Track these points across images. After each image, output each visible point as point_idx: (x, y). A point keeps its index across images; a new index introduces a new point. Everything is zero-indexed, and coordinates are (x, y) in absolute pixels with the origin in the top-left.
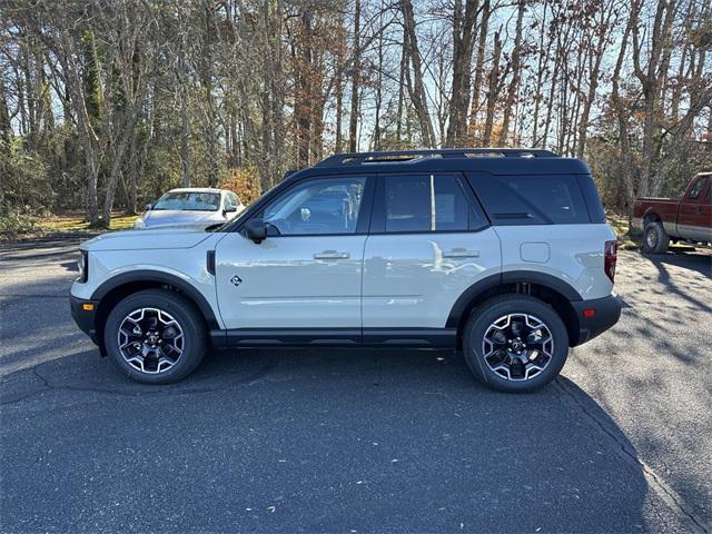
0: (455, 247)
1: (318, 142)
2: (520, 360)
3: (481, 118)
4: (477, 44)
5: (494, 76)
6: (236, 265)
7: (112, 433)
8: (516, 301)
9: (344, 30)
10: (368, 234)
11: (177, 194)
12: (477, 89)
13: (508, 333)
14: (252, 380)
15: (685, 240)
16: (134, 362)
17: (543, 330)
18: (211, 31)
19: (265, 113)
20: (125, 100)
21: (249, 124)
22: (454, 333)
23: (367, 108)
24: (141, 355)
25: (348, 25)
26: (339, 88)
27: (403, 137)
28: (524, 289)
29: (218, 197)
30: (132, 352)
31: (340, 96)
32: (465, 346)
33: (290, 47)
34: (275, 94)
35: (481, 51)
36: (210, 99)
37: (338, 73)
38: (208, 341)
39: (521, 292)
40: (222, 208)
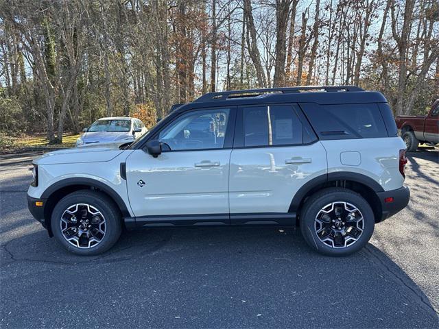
0: (294, 156)
1: (192, 86)
2: (340, 233)
3: (293, 67)
4: (289, 22)
5: (302, 41)
6: (142, 171)
7: (55, 297)
8: (338, 193)
9: (206, 15)
10: (233, 148)
11: (103, 121)
12: (290, 50)
13: (332, 215)
14: (154, 251)
15: (429, 143)
16: (72, 241)
17: (357, 213)
18: (122, 17)
19: (158, 68)
20: (69, 62)
21: (148, 75)
22: (295, 216)
23: (222, 63)
24: (77, 236)
25: (208, 11)
26: (203, 51)
27: (244, 81)
28: (342, 184)
29: (129, 122)
30: (71, 234)
31: (204, 56)
32: (302, 225)
33: (172, 27)
34: (164, 56)
35: (292, 25)
36: (123, 61)
37: (203, 42)
38: (123, 225)
39: (339, 186)
40: (132, 129)
